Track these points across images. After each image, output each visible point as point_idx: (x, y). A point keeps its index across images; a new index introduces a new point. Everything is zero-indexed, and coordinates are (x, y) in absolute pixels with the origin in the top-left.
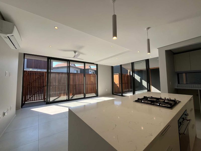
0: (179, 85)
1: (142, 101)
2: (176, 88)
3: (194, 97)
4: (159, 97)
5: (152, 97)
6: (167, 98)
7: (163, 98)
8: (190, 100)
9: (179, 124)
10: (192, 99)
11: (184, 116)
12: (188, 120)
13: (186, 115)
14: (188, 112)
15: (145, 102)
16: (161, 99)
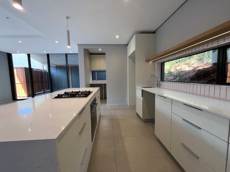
0: (93, 81)
1: (63, 96)
2: (91, 83)
3: (100, 88)
4: (79, 91)
5: (72, 91)
6: (84, 91)
7: (81, 91)
8: (98, 90)
9: (91, 107)
10: (99, 89)
11: (94, 102)
12: (96, 104)
13: (95, 101)
14: (97, 98)
15: (66, 96)
16: (80, 92)
